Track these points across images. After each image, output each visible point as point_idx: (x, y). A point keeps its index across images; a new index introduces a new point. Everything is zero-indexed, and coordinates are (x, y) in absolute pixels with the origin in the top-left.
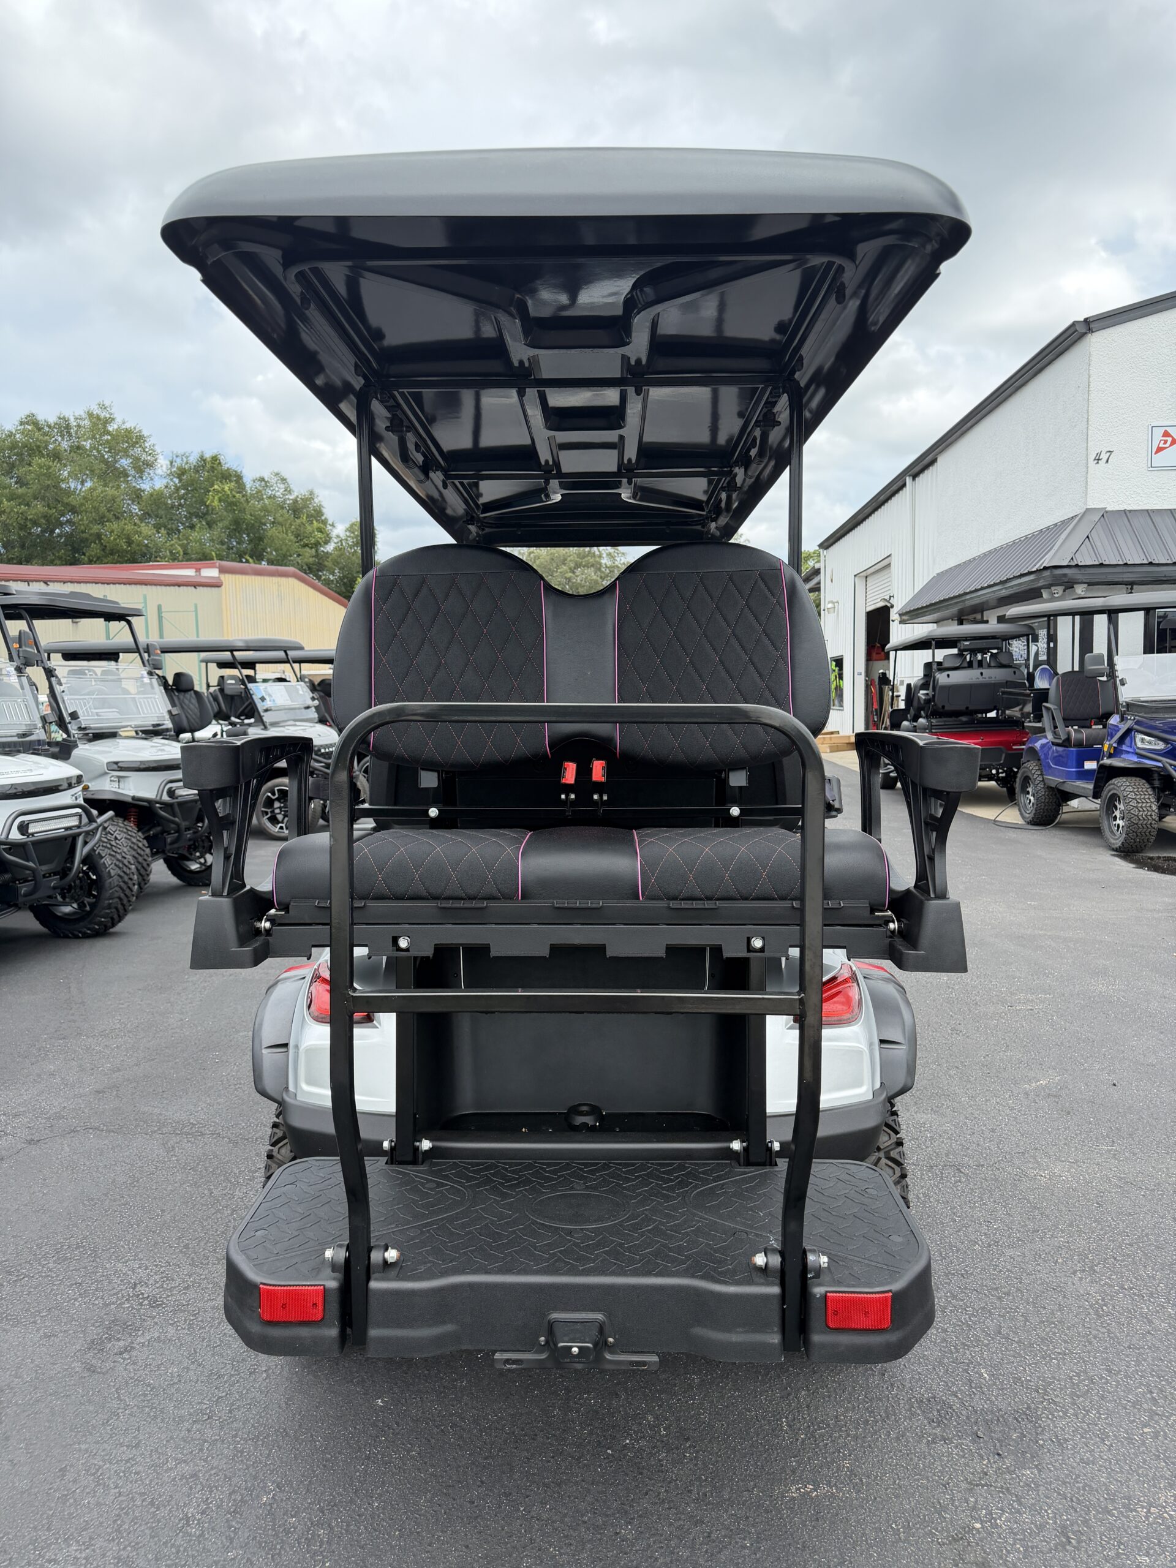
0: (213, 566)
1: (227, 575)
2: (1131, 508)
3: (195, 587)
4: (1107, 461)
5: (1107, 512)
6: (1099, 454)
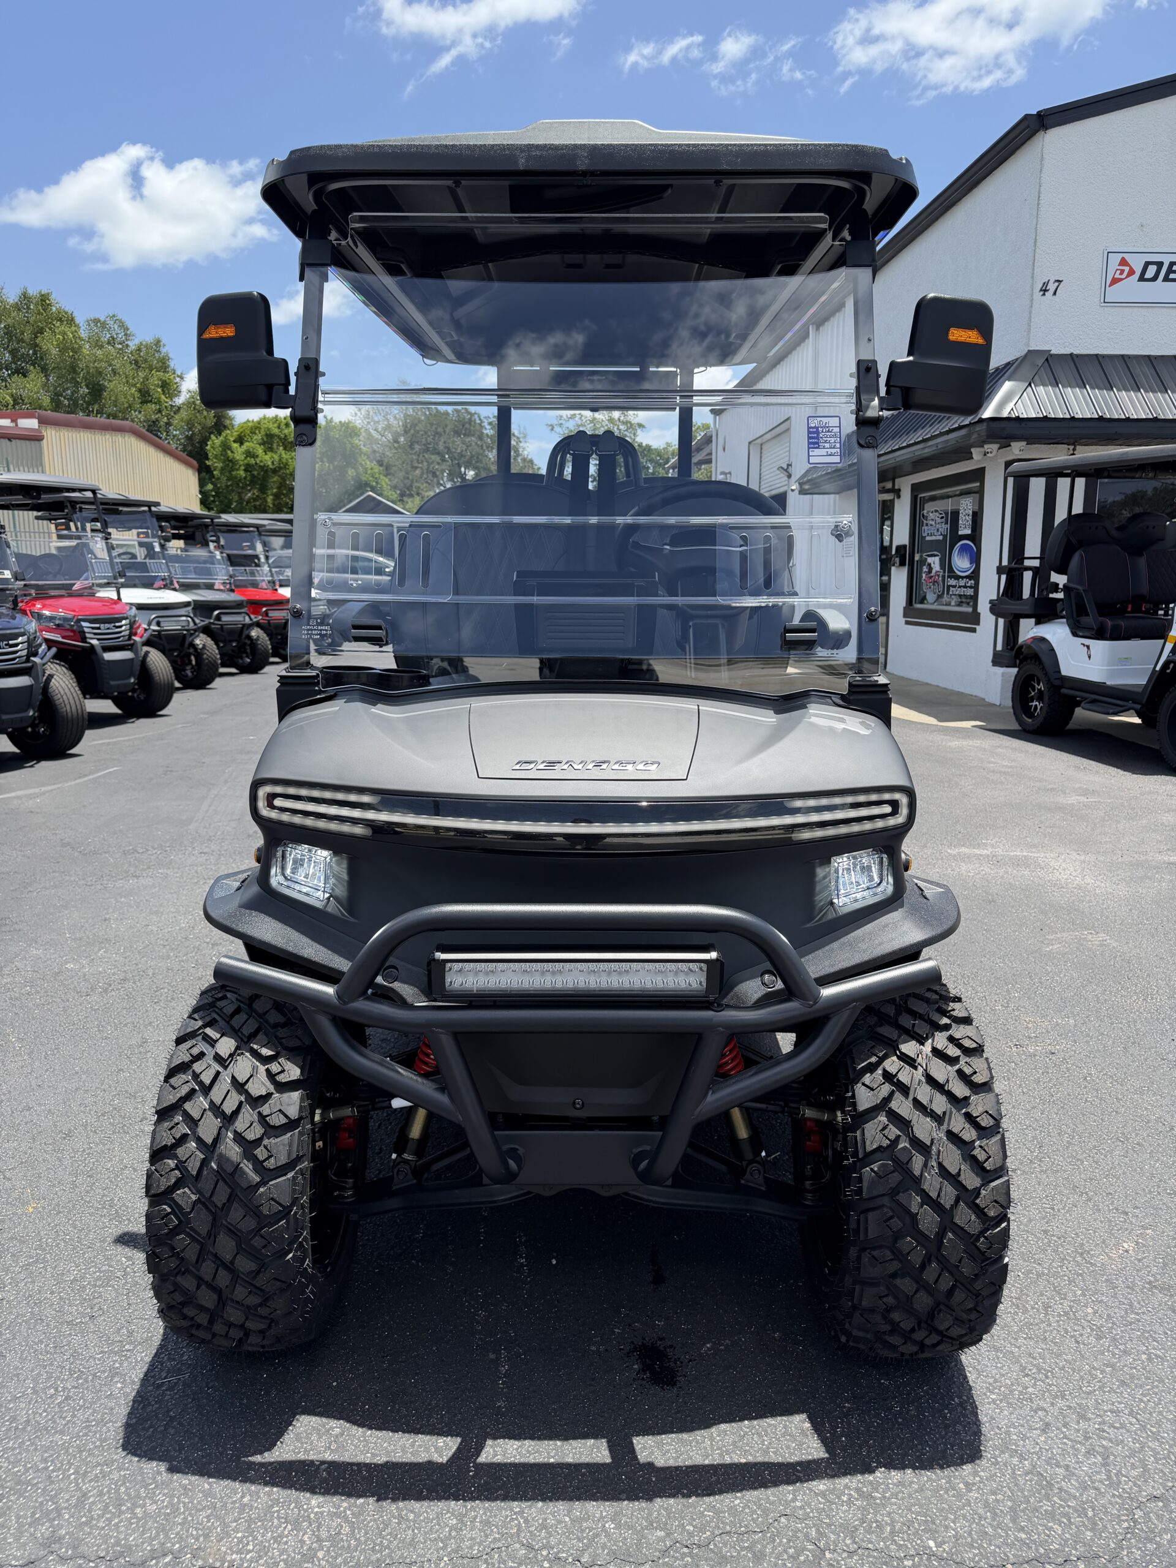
0: (32, 417)
1: (49, 428)
2: (1078, 352)
3: (9, 440)
4: (1055, 293)
5: (1051, 355)
6: (1046, 284)
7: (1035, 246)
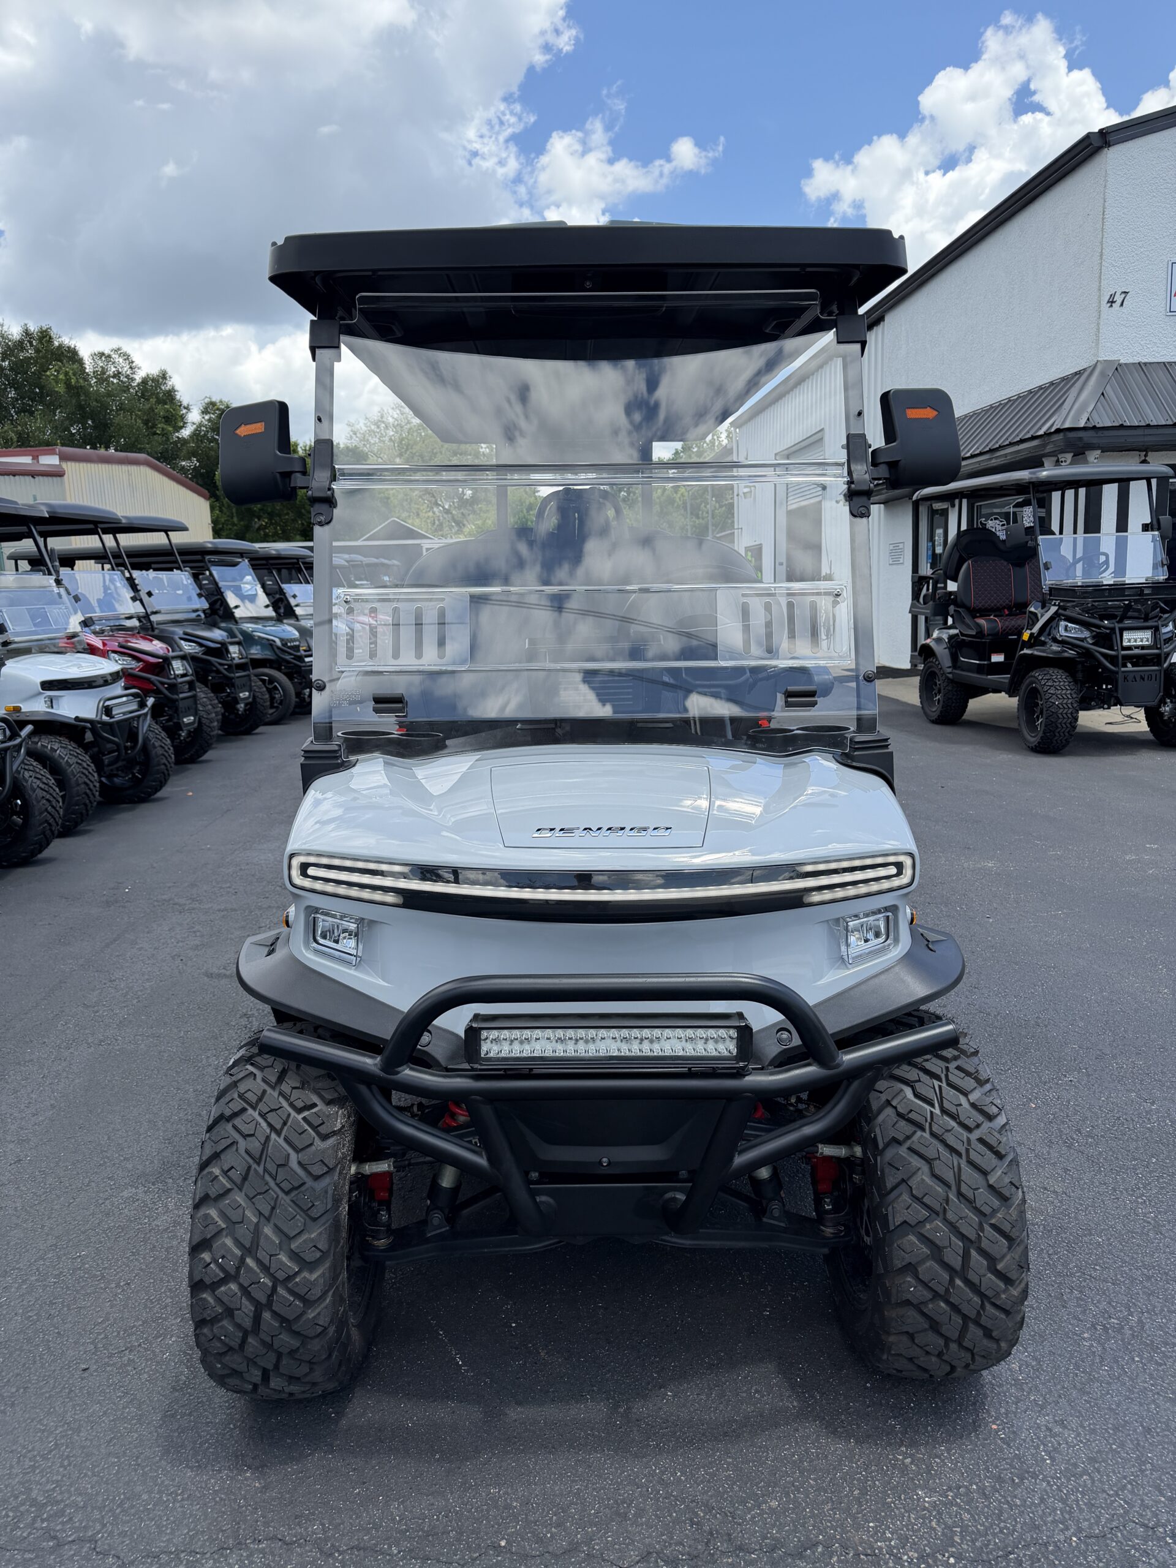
0: (53, 453)
1: (69, 463)
2: (1146, 361)
3: (33, 477)
4: (1122, 305)
5: (1120, 365)
6: (1113, 296)
7: (1101, 258)
